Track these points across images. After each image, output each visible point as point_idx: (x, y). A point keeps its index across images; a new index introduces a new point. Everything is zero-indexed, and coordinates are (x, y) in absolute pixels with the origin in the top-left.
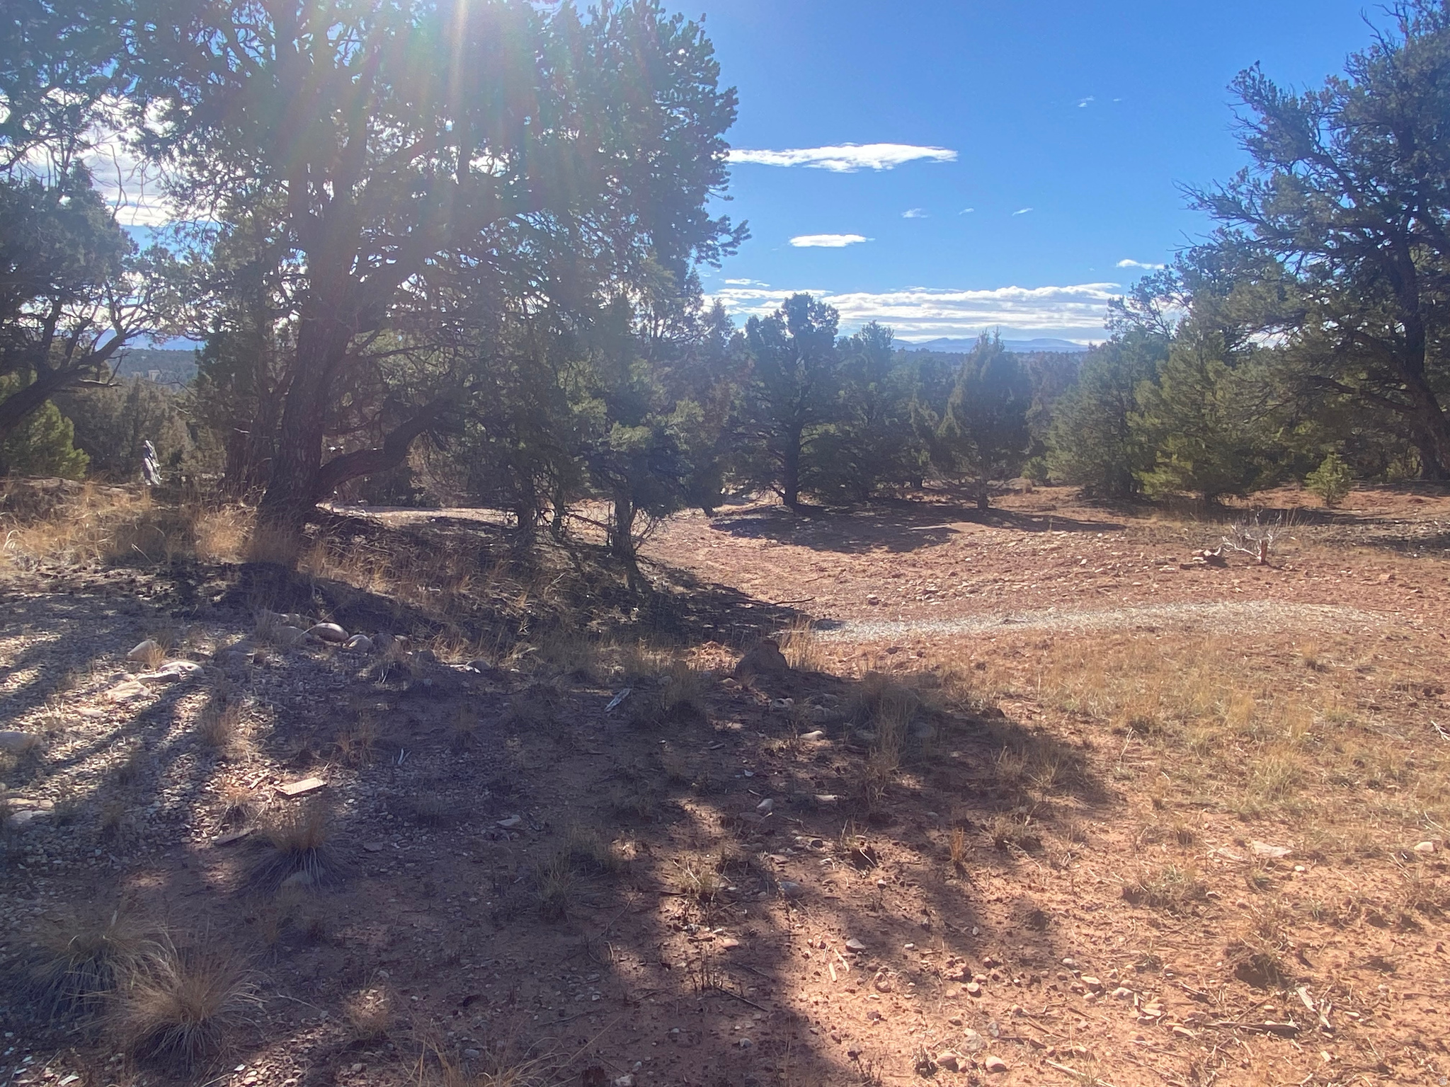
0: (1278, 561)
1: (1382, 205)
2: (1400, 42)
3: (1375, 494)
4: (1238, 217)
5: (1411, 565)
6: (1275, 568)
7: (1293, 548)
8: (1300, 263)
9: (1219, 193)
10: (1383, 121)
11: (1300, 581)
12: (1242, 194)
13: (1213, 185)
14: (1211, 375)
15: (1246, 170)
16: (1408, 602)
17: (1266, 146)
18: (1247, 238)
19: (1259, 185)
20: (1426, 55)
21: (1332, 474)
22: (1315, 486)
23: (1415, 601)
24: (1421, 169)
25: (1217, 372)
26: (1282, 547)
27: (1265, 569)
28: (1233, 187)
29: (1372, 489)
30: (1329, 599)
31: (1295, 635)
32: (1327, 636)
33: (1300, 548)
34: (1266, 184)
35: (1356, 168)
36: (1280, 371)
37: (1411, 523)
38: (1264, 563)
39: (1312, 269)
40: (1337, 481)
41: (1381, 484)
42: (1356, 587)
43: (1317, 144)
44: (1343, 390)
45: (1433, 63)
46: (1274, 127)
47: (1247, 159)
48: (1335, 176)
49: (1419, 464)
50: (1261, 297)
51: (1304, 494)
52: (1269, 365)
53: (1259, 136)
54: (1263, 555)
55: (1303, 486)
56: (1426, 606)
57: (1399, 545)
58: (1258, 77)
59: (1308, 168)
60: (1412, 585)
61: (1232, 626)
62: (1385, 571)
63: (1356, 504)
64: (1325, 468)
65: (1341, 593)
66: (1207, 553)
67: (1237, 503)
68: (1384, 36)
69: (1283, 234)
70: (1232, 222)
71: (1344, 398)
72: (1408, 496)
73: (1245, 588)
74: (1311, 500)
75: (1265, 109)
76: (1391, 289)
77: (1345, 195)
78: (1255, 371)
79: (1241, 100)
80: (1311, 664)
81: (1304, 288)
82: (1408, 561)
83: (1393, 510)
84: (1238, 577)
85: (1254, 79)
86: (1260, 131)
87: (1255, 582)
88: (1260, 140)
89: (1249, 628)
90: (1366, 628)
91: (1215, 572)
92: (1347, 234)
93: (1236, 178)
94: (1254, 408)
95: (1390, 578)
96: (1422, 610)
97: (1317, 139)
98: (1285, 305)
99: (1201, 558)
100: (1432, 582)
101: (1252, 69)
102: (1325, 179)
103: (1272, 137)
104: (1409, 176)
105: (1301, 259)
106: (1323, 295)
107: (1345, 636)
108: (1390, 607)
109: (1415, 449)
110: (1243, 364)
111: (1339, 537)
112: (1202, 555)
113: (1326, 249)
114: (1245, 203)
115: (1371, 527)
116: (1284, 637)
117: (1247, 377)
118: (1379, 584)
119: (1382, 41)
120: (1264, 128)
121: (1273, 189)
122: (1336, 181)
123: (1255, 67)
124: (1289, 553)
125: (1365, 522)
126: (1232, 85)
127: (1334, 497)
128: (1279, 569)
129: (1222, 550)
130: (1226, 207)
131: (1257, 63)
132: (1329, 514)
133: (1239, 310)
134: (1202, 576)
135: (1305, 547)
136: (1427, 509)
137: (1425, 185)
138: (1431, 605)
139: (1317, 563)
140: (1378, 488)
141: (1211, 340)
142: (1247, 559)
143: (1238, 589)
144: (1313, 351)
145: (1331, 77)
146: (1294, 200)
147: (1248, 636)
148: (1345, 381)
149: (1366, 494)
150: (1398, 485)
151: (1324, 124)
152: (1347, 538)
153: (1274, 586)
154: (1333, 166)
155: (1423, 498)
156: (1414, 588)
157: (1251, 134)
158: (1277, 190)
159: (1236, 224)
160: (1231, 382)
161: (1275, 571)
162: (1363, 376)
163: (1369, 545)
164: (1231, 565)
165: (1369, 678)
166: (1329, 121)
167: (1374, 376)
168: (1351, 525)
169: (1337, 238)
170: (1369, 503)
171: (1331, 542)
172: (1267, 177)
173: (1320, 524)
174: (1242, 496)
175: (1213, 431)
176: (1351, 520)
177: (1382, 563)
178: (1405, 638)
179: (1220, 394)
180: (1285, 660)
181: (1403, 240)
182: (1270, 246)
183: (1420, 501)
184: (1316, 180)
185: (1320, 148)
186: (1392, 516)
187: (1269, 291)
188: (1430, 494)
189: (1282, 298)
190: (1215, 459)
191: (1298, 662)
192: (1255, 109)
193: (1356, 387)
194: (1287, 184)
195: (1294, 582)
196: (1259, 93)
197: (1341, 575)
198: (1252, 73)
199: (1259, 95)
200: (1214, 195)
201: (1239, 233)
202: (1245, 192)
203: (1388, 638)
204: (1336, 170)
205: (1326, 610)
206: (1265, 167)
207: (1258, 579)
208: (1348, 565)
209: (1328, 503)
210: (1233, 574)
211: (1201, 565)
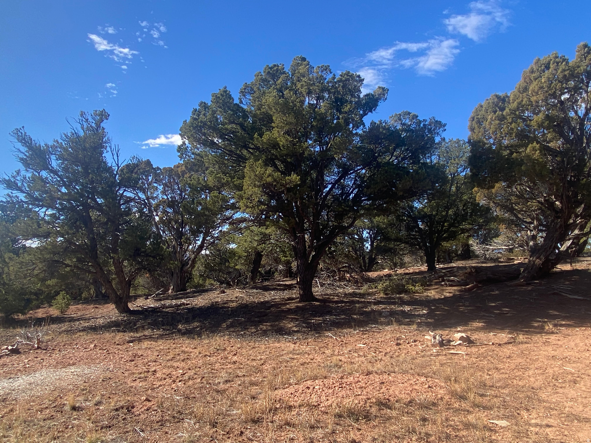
0: (45, 346)
1: (78, 193)
2: (82, 134)
3: (80, 306)
4: (17, 190)
5: (100, 338)
6: (44, 349)
7: (50, 337)
8: (45, 213)
9: (7, 178)
10: (76, 161)
11: (56, 355)
12: (18, 180)
13: (4, 174)
14: (7, 260)
15: (19, 171)
16: (104, 357)
17: (28, 162)
18: (21, 200)
19: (26, 178)
20: (92, 140)
21: (63, 300)
22: (56, 306)
23: (107, 356)
24: (92, 182)
25: (10, 258)
26: (46, 338)
27: (39, 351)
28: (14, 177)
29: (78, 304)
30: (71, 362)
31: (62, 390)
32: (76, 386)
33: (54, 337)
34: (29, 178)
35: (67, 177)
36: (40, 258)
37: (96, 318)
38: (38, 348)
39: (51, 215)
40: (65, 303)
41: (81, 302)
42: (82, 354)
43: (51, 165)
44: (67, 265)
45: (94, 143)
46: (31, 155)
47: (21, 166)
48: (59, 179)
49: (94, 292)
50: (29, 226)
51: (51, 309)
52: (35, 255)
53: (25, 157)
54: (38, 343)
55: (51, 306)
56: (112, 358)
57: (94, 329)
58: (23, 133)
59: (47, 174)
60: (104, 348)
61: (29, 392)
62: (91, 343)
63: (72, 311)
64: (59, 298)
65: (76, 358)
66: (10, 348)
67: (21, 317)
68: (75, 130)
69: (37, 199)
70: (14, 192)
71: (68, 269)
72: (92, 306)
73: (31, 364)
74: (54, 312)
75: (27, 146)
76: (83, 226)
77: (63, 187)
78: (27, 257)
79: (16, 141)
80: (74, 408)
81: (48, 223)
82: (99, 336)
83: (88, 313)
84: (26, 358)
85: (22, 133)
86: (26, 155)
87: (36, 359)
88: (25, 159)
89: (37, 392)
90: (92, 377)
91: (15, 357)
92: (65, 203)
93: (15, 173)
94: (28, 274)
95: (94, 346)
96: (110, 360)
97: (50, 163)
98: (40, 230)
99: (7, 351)
100: (110, 345)
101: (20, 129)
102: (55, 180)
103: (31, 159)
104: (88, 184)
105: (46, 211)
106: (57, 227)
107: (85, 384)
108: (98, 361)
109: (92, 286)
110: (22, 255)
111: (69, 329)
112: (7, 349)
113: (56, 208)
114: (19, 184)
115: (81, 322)
116: (56, 394)
117: (24, 260)
118: (91, 350)
119: (75, 131)
120: (27, 154)
121: (32, 181)
122: (59, 181)
123: (22, 128)
124: (50, 340)
125: (78, 320)
126: (12, 134)
127: (64, 310)
128: (46, 350)
129: (18, 344)
130: (10, 185)
131: (23, 127)
132: (63, 317)
133: (20, 231)
134: (8, 361)
135: (56, 336)
136: (100, 311)
137: (94, 188)
138: (114, 356)
139: (63, 344)
140: (80, 303)
141: (5, 243)
142: (30, 347)
143: (28, 366)
144: (54, 250)
145: (55, 140)
146: (42, 187)
147: (38, 397)
148: (68, 262)
149: (76, 306)
150: (87, 301)
151: (53, 157)
152: (73, 328)
153: (45, 360)
154: (58, 175)
155: (98, 306)
156: (105, 350)
157: (22, 156)
158: (34, 182)
159: (16, 193)
160: (17, 263)
161: (44, 351)
162: (75, 260)
163: (83, 330)
164: (22, 352)
165: (101, 408)
166: (56, 157)
167: (79, 260)
168: (73, 322)
169: (61, 204)
170: (78, 310)
171: (67, 331)
172: (29, 175)
173: (60, 323)
174: (24, 314)
175: (8, 285)
176: (72, 320)
177: (90, 339)
178: (109, 378)
179: (11, 268)
180: (60, 409)
181: (87, 207)
182: (32, 204)
183: (97, 307)
184: (51, 180)
185: (52, 167)
186: (88, 316)
187: (33, 223)
188: (100, 304)
189: (39, 226)
190: (10, 298)
191: (67, 408)
192: (23, 146)
193: (72, 264)
194: (38, 179)
195: (54, 355)
196: (24, 139)
197: (74, 348)
198: (21, 131)
199: (25, 140)
200: (5, 179)
201: (18, 197)
202: (19, 180)
203: (103, 380)
204: (59, 177)
205: (73, 371)
206: (28, 171)
207: (37, 357)
208: (76, 343)
209: (62, 312)
210: (24, 357)
211: (7, 355)
